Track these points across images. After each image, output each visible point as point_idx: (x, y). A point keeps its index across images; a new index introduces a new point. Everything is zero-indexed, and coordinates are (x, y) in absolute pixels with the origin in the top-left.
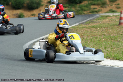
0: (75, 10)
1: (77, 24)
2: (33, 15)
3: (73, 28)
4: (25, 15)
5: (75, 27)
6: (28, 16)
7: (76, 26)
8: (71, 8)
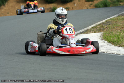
1: (115, 16)
3: (112, 20)
5: (115, 19)
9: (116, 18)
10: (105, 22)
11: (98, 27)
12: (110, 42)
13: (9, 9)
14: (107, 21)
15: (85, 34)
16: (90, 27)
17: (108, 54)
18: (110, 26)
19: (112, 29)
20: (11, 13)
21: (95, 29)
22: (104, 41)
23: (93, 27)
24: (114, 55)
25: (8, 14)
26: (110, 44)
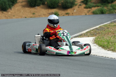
0: (107, 9)
1: (108, 23)
2: (67, 14)
3: (105, 26)
4: (60, 14)
6: (62, 15)
7: (107, 24)
8: (103, 7)
9: (109, 24)
10: (98, 28)
11: (92, 32)
12: (101, 46)
13: (15, 13)
14: (100, 27)
15: (79, 38)
16: (85, 32)
17: (98, 57)
18: (102, 32)
19: (104, 34)
20: (17, 16)
21: (89, 34)
22: (95, 44)
23: (88, 32)
24: (103, 58)
25: (13, 17)
26: (101, 48)
